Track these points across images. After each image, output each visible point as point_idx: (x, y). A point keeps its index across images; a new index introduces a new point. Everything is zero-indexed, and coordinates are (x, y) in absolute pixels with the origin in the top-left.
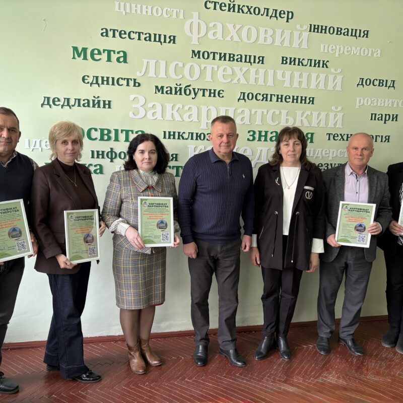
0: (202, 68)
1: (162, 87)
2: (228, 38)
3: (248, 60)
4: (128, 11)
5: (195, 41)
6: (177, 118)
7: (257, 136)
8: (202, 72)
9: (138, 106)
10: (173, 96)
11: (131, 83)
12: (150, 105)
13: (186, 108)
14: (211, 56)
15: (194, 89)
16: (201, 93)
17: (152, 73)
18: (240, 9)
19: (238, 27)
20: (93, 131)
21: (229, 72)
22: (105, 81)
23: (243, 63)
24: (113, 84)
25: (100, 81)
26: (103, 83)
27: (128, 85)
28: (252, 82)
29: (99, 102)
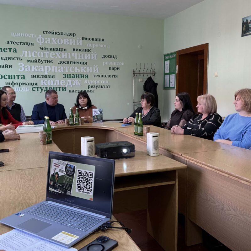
0: (44, 53)
1: (30, 60)
2: (53, 43)
3: (61, 50)
4: (16, 35)
5: (41, 44)
6: (36, 70)
7: (67, 76)
8: (44, 55)
9: (22, 67)
10: (34, 63)
11: (19, 59)
12: (26, 66)
13: (39, 67)
14: (47, 49)
15: (42, 60)
16: (44, 62)
17: (26, 56)
18: (56, 33)
19: (56, 39)
20: (6, 76)
21: (54, 54)
22: (9, 59)
23: (59, 51)
24: (12, 60)
25: (7, 59)
26: (8, 60)
27: (17, 60)
28: (63, 57)
29: (7, 66)
